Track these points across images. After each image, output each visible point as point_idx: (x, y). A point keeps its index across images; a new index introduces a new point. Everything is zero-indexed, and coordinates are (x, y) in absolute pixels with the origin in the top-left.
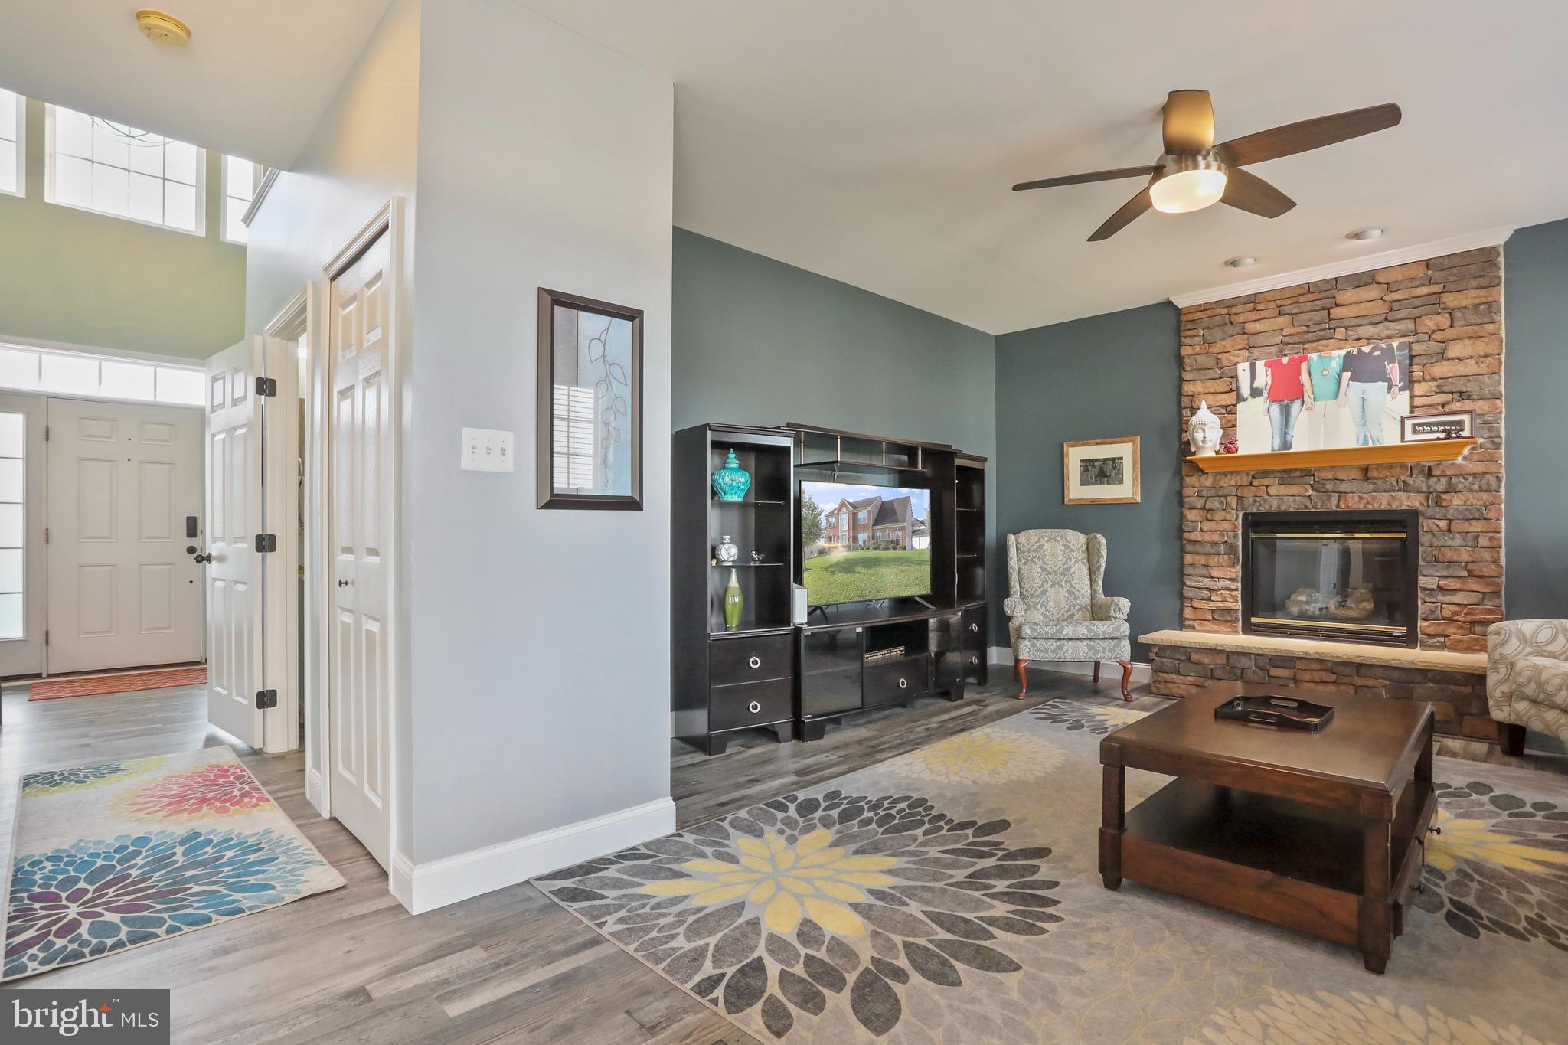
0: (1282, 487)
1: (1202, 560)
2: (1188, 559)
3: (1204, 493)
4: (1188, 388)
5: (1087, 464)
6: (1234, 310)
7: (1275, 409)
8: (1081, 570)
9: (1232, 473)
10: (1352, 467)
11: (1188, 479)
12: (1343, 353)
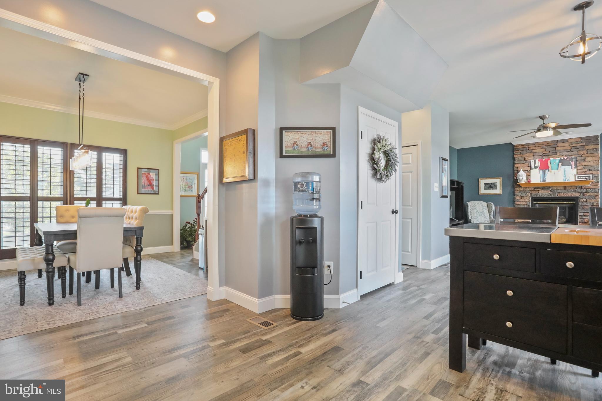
0: (542, 191)
3: (521, 192)
4: (516, 166)
5: (486, 184)
6: (529, 146)
7: (541, 172)
8: (486, 212)
9: (529, 187)
10: (562, 186)
11: (516, 189)
12: (559, 158)
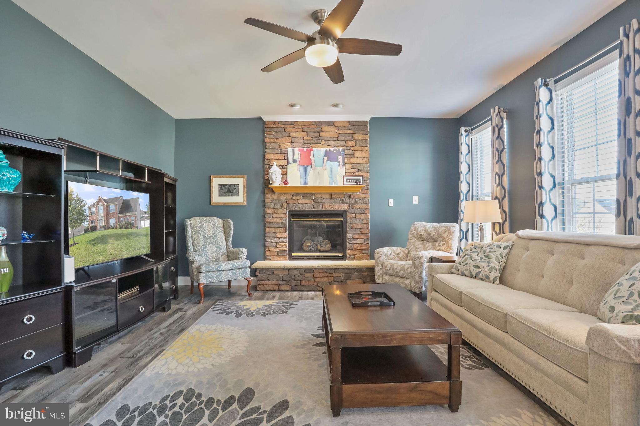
0: (303, 200)
1: (272, 230)
2: (267, 230)
3: (274, 201)
4: (268, 156)
5: (222, 186)
6: (286, 126)
7: (302, 169)
9: (285, 193)
10: (327, 193)
11: (267, 195)
12: (325, 149)
